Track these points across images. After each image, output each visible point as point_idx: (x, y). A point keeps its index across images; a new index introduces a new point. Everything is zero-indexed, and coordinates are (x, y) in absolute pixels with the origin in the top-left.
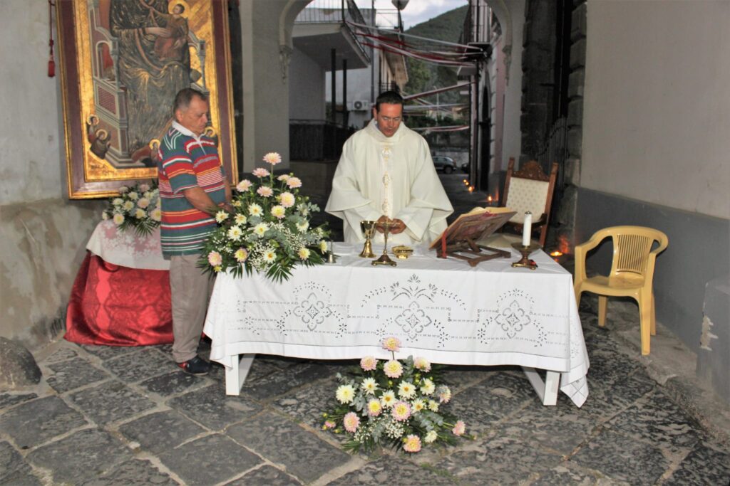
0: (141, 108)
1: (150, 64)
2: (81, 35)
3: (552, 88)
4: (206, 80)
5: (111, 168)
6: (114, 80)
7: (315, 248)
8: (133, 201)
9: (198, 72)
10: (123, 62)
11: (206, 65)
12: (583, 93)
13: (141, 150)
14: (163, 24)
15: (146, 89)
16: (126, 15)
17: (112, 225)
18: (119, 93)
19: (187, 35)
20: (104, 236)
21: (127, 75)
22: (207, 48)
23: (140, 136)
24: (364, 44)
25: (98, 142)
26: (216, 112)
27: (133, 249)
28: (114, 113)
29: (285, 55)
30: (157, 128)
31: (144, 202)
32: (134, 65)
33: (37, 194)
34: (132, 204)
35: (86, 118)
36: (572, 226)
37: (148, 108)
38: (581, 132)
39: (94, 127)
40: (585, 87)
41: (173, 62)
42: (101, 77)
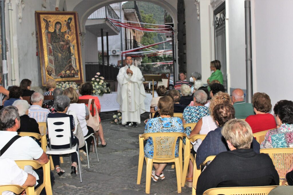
1: (61, 52)
2: (44, 45)
4: (75, 55)
9: (73, 53)
10: (55, 52)
11: (75, 51)
13: (60, 74)
14: (63, 41)
15: (60, 58)
16: (55, 40)
18: (54, 60)
19: (70, 44)
21: (56, 55)
22: (75, 47)
23: (59, 70)
25: (49, 72)
26: (78, 63)
28: (53, 64)
29: (83, 36)
30: (63, 68)
32: (57, 52)
35: (46, 66)
39: (48, 68)
41: (66, 51)
42: (49, 55)
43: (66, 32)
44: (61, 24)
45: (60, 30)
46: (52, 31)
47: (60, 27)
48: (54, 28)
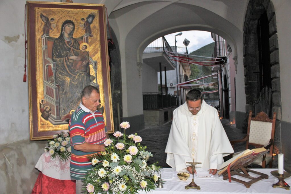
0: (66, 95)
1: (71, 74)
2: (39, 62)
3: (259, 74)
4: (97, 80)
5: (51, 125)
6: (53, 82)
7: (150, 179)
8: (59, 142)
9: (93, 76)
10: (58, 73)
11: (98, 73)
12: (279, 75)
13: (66, 115)
14: (76, 55)
15: (68, 85)
16: (60, 52)
17: (49, 155)
18: (56, 88)
19: (88, 59)
20: (44, 161)
21: (60, 79)
22: (98, 65)
23: (65, 108)
24: (173, 60)
25: (45, 112)
26: (103, 96)
27: (59, 168)
28: (53, 98)
29: (140, 66)
30: (74, 104)
31: (65, 143)
32: (63, 74)
33: (15, 138)
34: (59, 144)
35: (40, 101)
36: (280, 140)
37: (69, 95)
38: (280, 94)
39: (44, 105)
40: (280, 73)
41: (81, 72)
42: (47, 81)
43: (82, 37)
44: (73, 24)
45: (71, 34)
46: (55, 35)
47: (72, 29)
48: (60, 32)
